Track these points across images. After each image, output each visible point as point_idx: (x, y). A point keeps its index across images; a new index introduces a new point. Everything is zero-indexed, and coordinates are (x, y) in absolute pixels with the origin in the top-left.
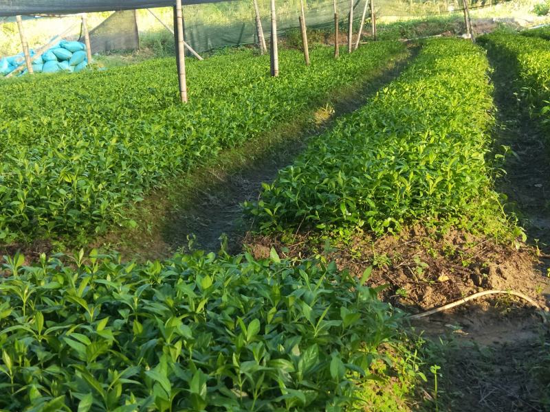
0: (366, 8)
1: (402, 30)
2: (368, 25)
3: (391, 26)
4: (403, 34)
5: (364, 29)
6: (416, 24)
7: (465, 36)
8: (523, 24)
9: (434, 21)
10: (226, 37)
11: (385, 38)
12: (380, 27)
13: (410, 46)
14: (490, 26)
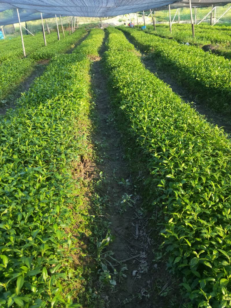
0: (75, 20)
1: (85, 26)
2: (76, 25)
3: (82, 25)
4: (86, 27)
5: (75, 26)
6: (89, 25)
7: (101, 28)
8: (115, 24)
9: (93, 24)
10: (39, 28)
11: (81, 29)
12: (79, 25)
13: (87, 31)
14: (107, 25)
